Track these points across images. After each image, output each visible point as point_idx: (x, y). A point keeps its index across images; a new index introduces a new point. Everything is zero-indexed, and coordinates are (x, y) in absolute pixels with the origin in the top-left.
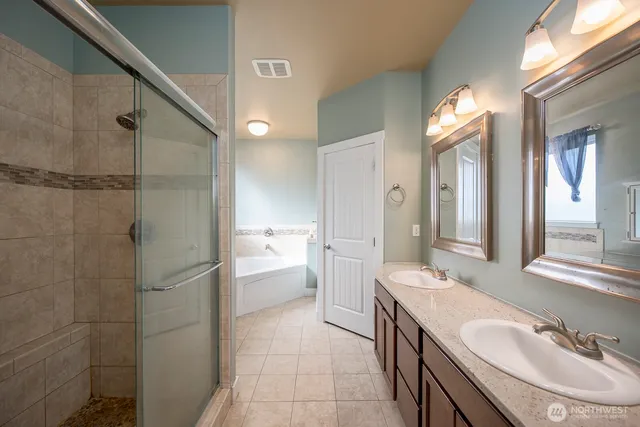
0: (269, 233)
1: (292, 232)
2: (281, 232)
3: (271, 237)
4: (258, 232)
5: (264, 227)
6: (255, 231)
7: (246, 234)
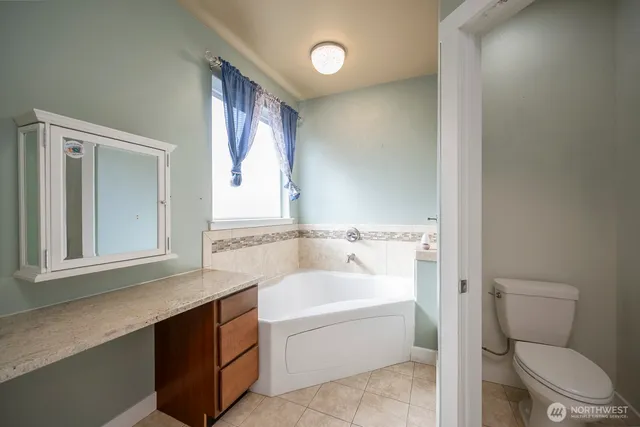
0: (355, 236)
1: (391, 236)
2: (373, 236)
3: (357, 243)
4: (338, 235)
5: (347, 227)
6: (335, 232)
7: (323, 236)
